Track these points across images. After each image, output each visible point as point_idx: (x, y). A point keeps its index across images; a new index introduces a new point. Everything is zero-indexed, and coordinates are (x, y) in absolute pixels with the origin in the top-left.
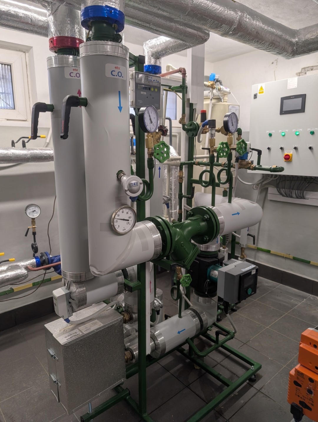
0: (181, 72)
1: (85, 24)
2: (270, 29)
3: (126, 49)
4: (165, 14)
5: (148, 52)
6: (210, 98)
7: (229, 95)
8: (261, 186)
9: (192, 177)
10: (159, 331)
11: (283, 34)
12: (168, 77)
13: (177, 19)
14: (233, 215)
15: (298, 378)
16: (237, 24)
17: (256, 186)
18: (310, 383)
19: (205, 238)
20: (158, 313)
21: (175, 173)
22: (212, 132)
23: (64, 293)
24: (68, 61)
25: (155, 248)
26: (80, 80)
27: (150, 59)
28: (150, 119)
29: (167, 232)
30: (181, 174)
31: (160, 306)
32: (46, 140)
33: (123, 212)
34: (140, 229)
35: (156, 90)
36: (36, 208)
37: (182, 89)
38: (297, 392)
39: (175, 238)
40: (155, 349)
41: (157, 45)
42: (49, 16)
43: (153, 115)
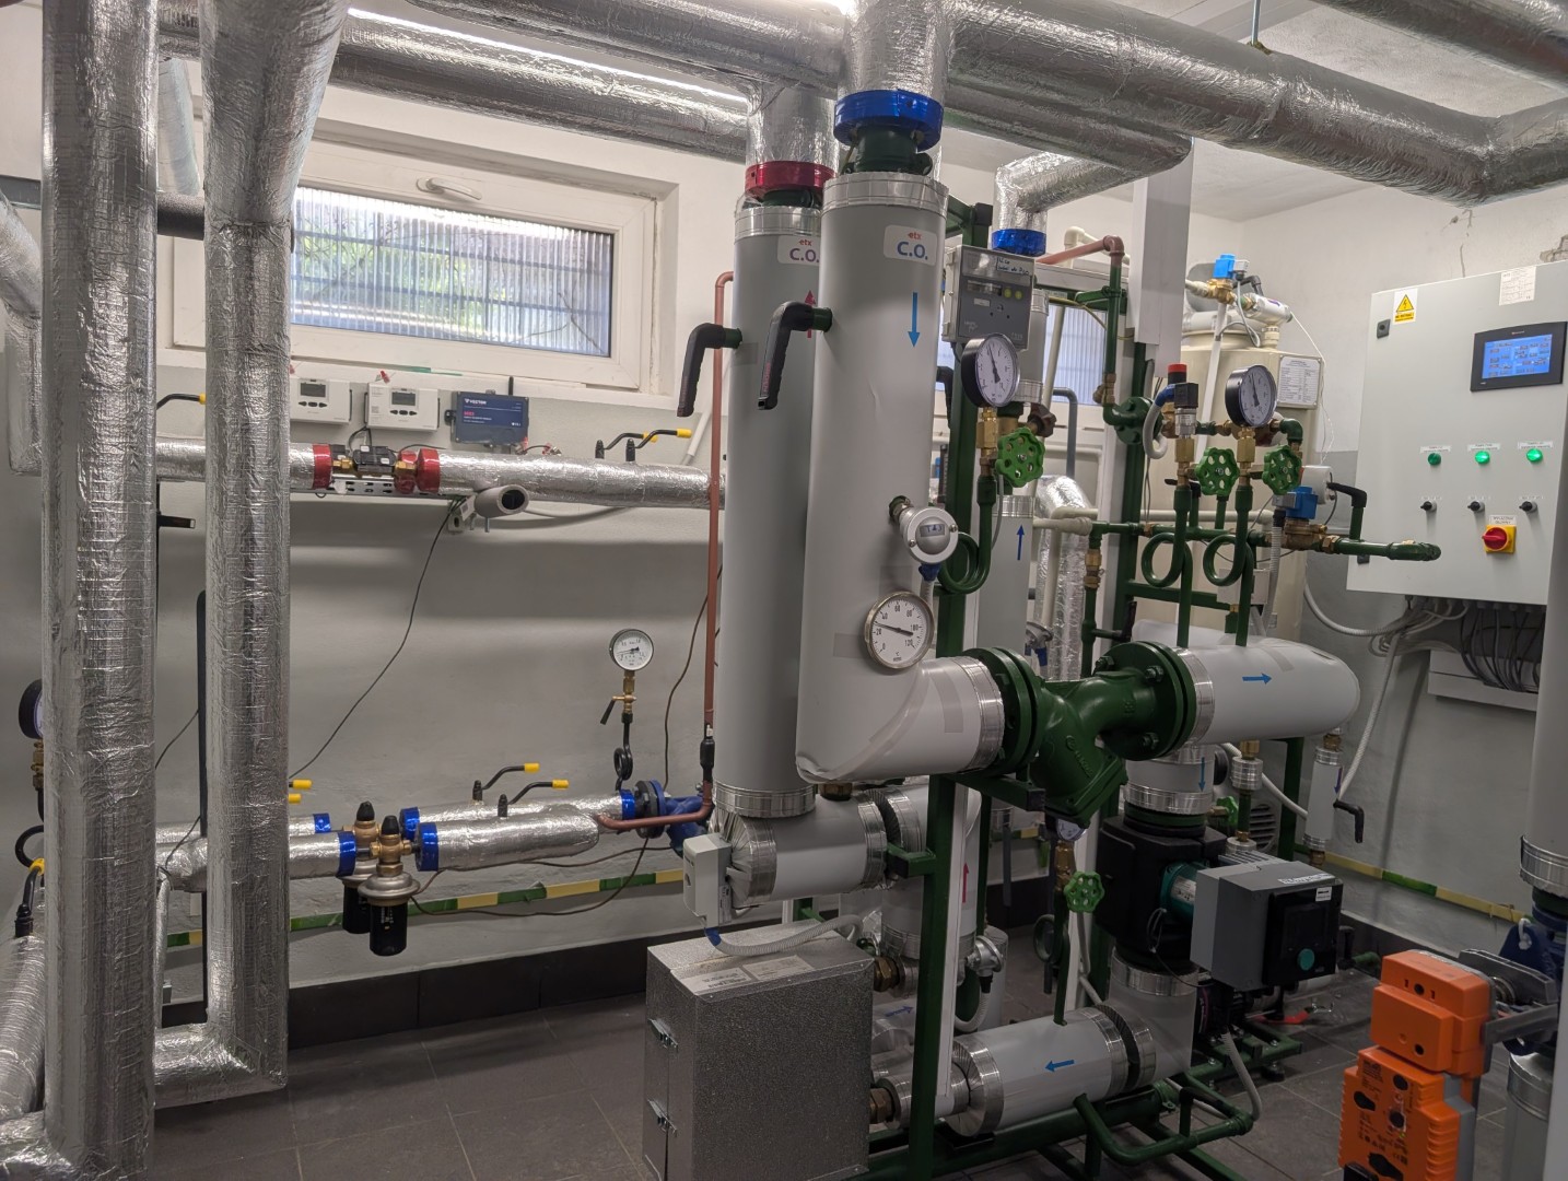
0: (1108, 249)
1: (841, 132)
2: (1388, 121)
3: (941, 190)
4: (1055, 97)
5: (1008, 194)
6: (1212, 334)
7: (1285, 325)
8: (1400, 641)
9: (1134, 578)
10: (986, 1050)
11: (1439, 133)
12: (1070, 264)
13: (1089, 107)
14: (1245, 679)
15: (1365, 1083)
16: (1274, 113)
17: (1381, 640)
18: (1398, 1091)
19: (1146, 739)
20: (986, 989)
21: (1077, 563)
22: (1183, 418)
23: (714, 847)
24: (790, 219)
25: (982, 735)
26: (817, 269)
27: (1012, 214)
28: (995, 371)
29: (1023, 697)
30: (1092, 562)
31: (993, 962)
32: (689, 445)
33: (897, 609)
34: (945, 673)
35: (1019, 295)
36: (642, 640)
37: (1111, 299)
38: (1364, 1127)
39: (1046, 722)
40: (969, 1104)
41: (1037, 173)
42: (754, 113)
43: (1004, 361)
